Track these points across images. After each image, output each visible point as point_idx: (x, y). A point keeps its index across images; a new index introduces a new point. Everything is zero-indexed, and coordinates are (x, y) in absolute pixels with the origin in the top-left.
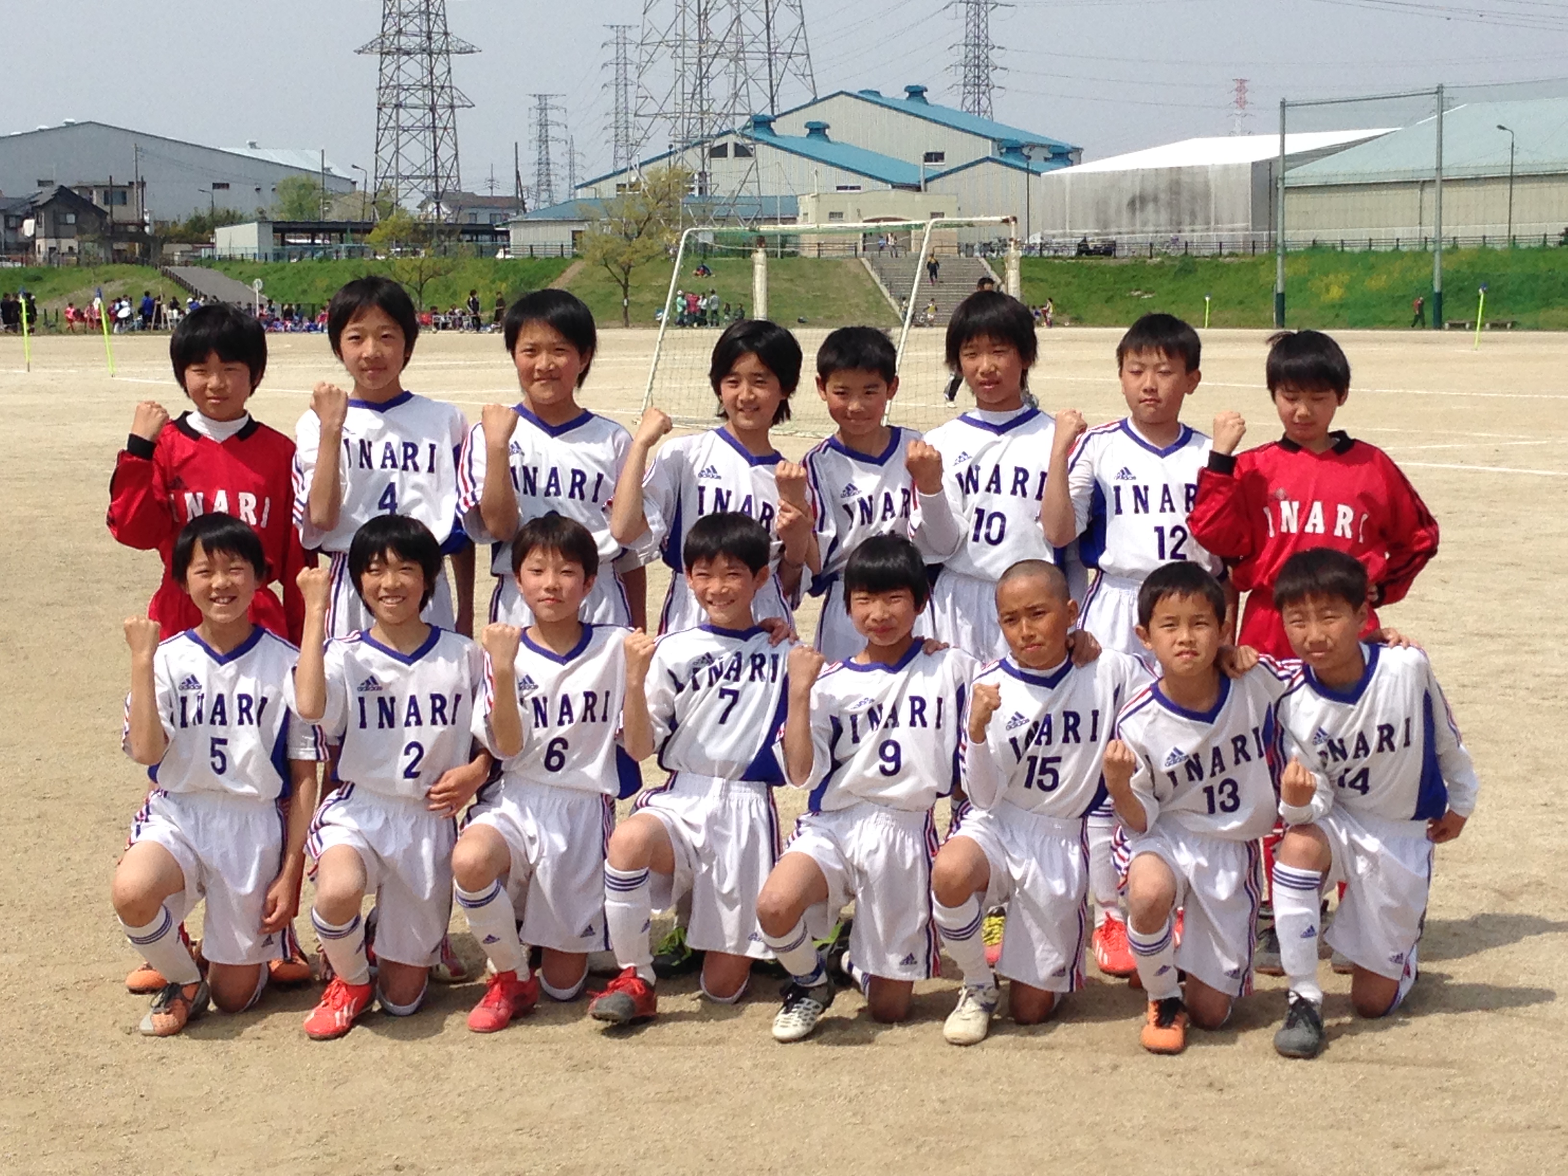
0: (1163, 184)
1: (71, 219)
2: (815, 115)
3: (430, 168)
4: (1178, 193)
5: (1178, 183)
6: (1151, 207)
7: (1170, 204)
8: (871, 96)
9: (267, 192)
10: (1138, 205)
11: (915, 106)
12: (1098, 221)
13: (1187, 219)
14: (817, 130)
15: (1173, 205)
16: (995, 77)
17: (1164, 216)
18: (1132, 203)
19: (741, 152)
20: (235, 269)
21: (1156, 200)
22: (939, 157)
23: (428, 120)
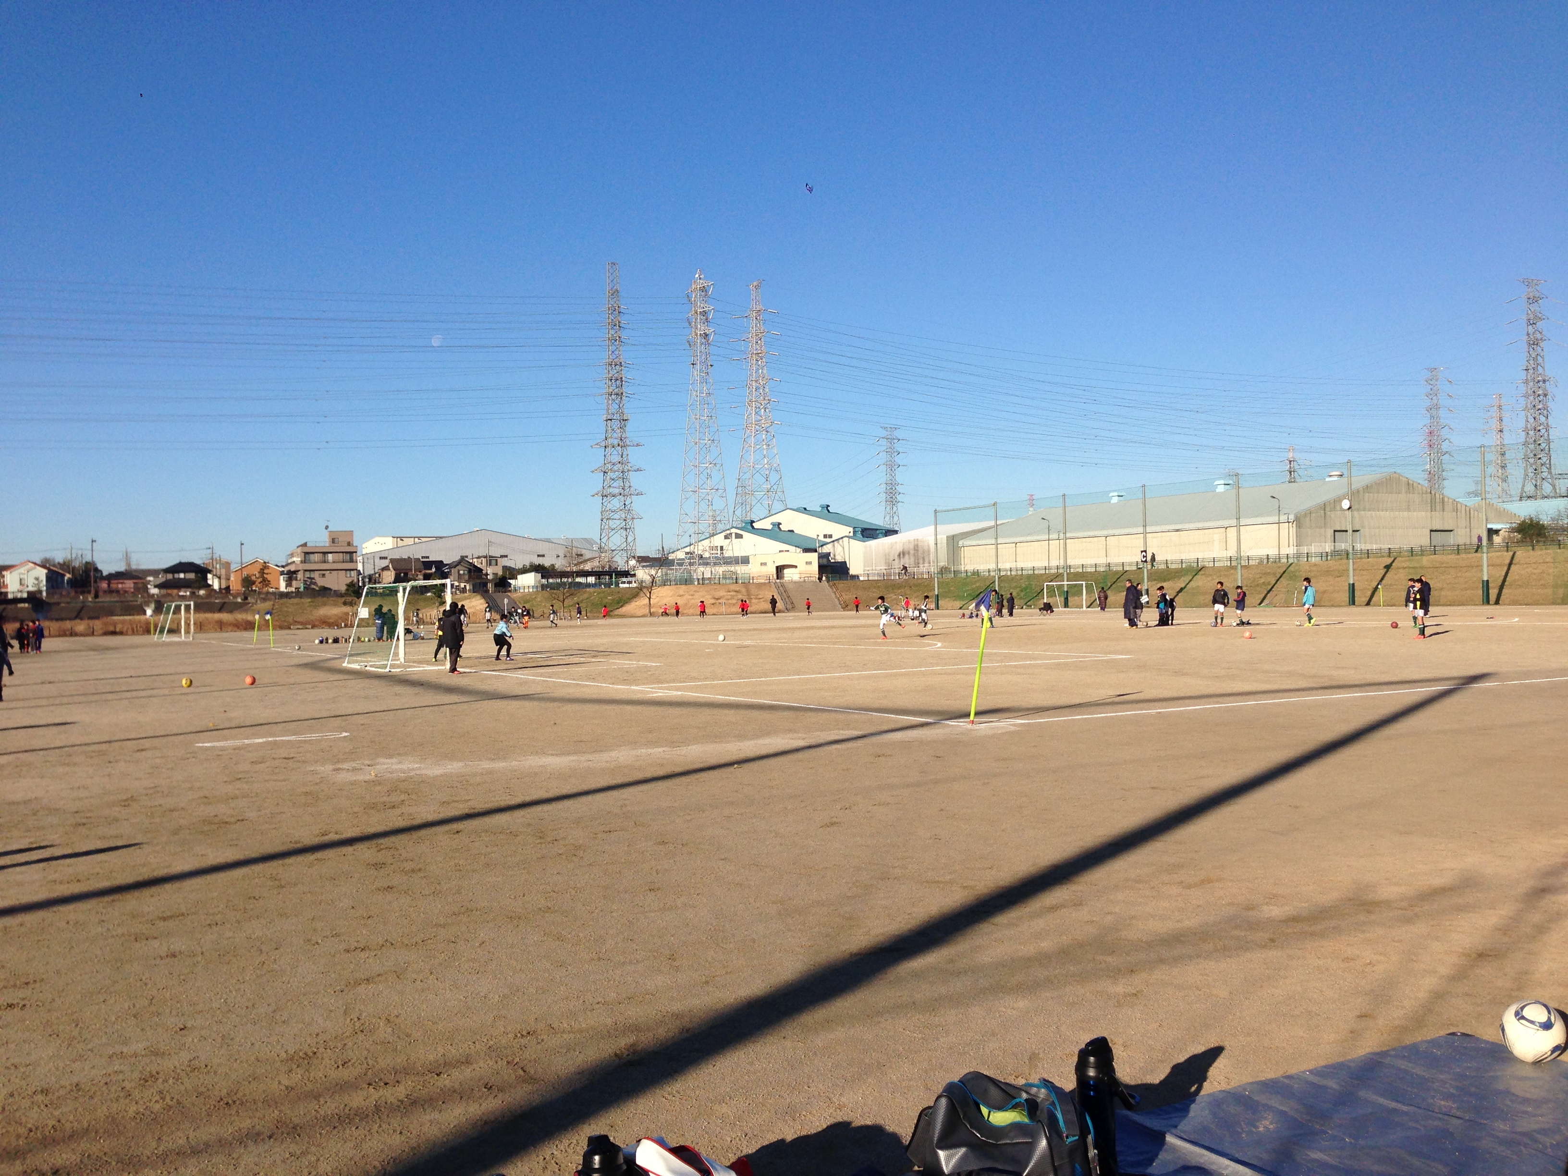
0: (912, 547)
1: (464, 572)
2: (776, 519)
4: (918, 550)
5: (917, 545)
6: (907, 556)
7: (914, 555)
8: (804, 510)
10: (902, 556)
11: (823, 514)
12: (886, 563)
13: (921, 561)
14: (776, 525)
15: (916, 556)
17: (912, 560)
18: (899, 555)
19: (738, 536)
21: (909, 553)
22: (831, 536)
23: (623, 525)
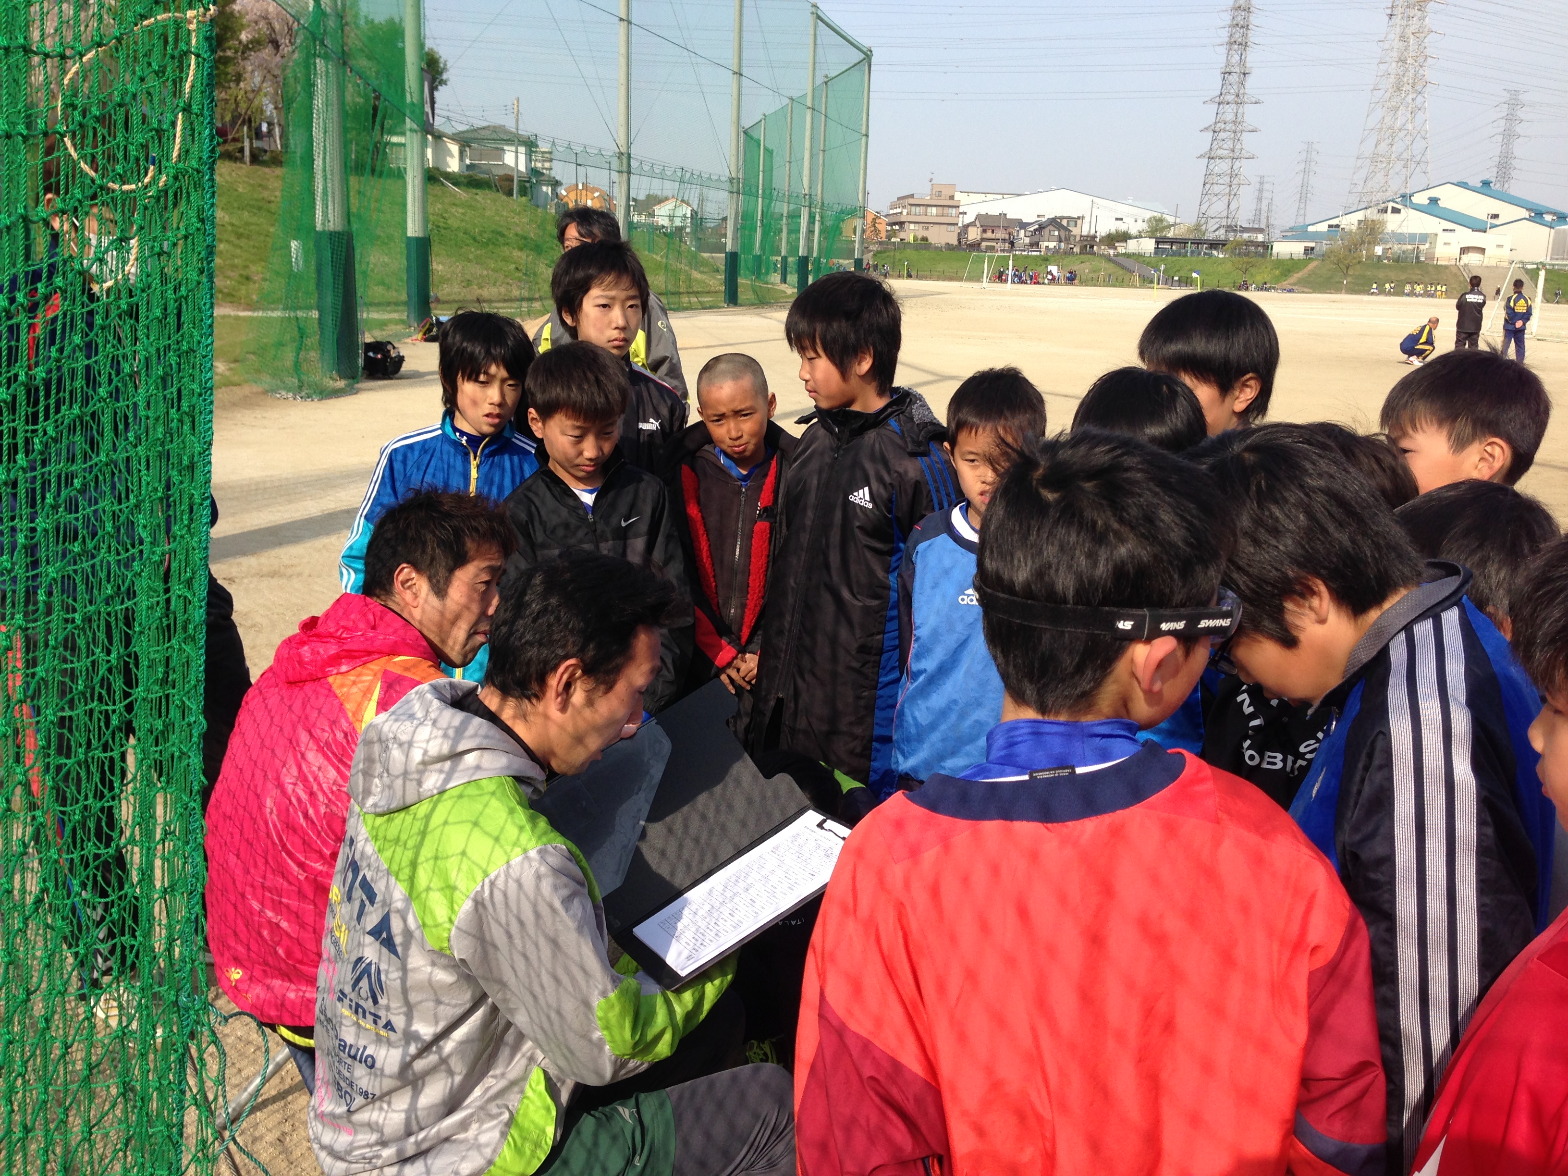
1: (1056, 233)
2: (1433, 193)
3: (1225, 214)
8: (1463, 185)
9: (1140, 221)
11: (1485, 190)
14: (1434, 201)
16: (1514, 173)
19: (1396, 211)
20: (1141, 259)
22: (1497, 216)
23: (1227, 191)
